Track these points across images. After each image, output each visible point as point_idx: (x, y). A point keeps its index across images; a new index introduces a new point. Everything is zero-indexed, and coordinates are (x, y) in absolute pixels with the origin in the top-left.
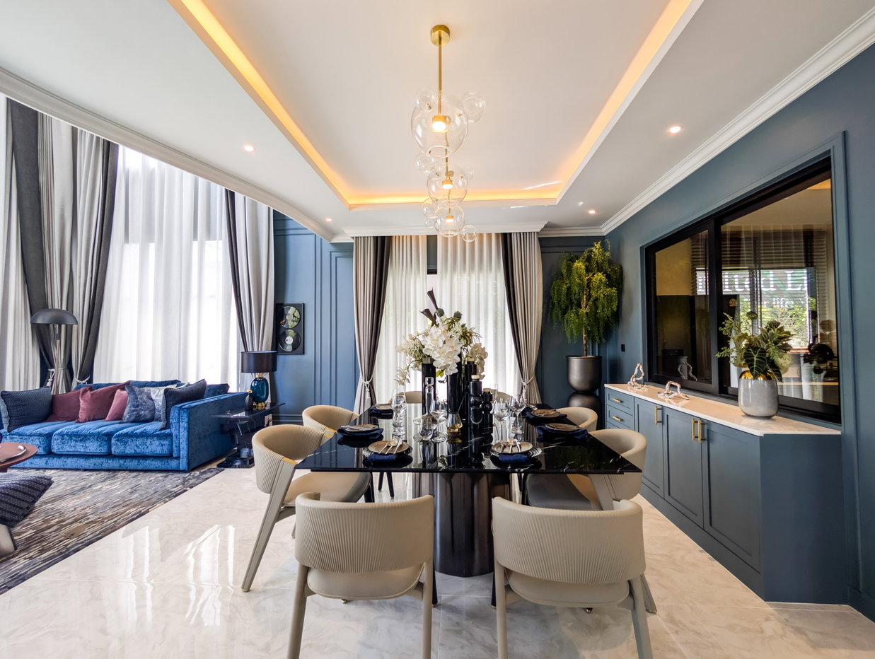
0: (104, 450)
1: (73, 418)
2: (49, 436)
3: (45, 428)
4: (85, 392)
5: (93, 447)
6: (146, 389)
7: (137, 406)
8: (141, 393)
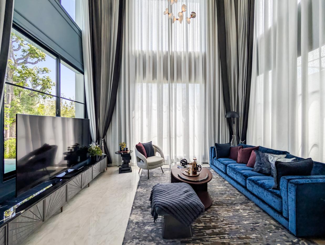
0: (243, 184)
1: (236, 159)
2: (226, 166)
3: (226, 161)
4: (240, 148)
5: (240, 179)
6: (266, 154)
7: (261, 164)
8: (264, 156)
